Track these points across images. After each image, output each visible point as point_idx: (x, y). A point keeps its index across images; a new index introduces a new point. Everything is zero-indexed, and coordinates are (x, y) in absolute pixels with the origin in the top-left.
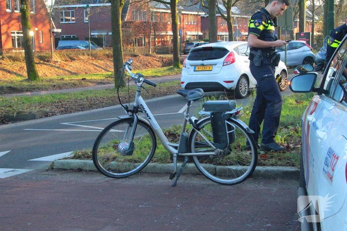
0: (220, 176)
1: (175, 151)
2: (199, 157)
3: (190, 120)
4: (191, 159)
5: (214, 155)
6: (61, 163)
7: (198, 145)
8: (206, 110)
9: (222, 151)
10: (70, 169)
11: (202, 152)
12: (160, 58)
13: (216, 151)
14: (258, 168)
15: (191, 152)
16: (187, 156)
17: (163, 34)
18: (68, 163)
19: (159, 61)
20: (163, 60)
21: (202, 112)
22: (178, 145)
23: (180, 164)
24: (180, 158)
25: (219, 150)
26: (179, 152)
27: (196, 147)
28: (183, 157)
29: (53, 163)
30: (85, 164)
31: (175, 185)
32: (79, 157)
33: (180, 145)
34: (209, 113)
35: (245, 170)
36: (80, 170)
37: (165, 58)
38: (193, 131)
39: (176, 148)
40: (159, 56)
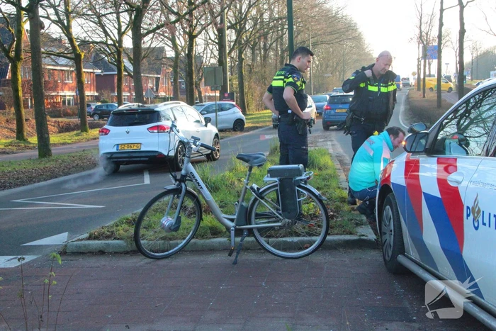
0: (284, 250)
1: (231, 224)
2: (260, 230)
3: (252, 188)
4: (251, 232)
5: (280, 226)
6: (76, 246)
7: (258, 216)
8: (271, 176)
9: (290, 221)
10: (89, 252)
11: (263, 224)
12: (55, 122)
13: (283, 221)
14: (328, 238)
15: (251, 224)
16: (245, 229)
17: (53, 94)
18: (85, 246)
19: (54, 126)
20: (59, 125)
21: (267, 178)
22: (235, 217)
23: (238, 239)
24: (239, 232)
25: (287, 220)
26: (237, 225)
27: (256, 219)
28: (242, 230)
29: (66, 246)
30: (108, 245)
31: (235, 263)
32: (96, 238)
33: (238, 216)
34: (276, 179)
35: (314, 242)
36: (101, 252)
37: (62, 122)
38: (255, 200)
39: (232, 220)
40: (54, 119)
